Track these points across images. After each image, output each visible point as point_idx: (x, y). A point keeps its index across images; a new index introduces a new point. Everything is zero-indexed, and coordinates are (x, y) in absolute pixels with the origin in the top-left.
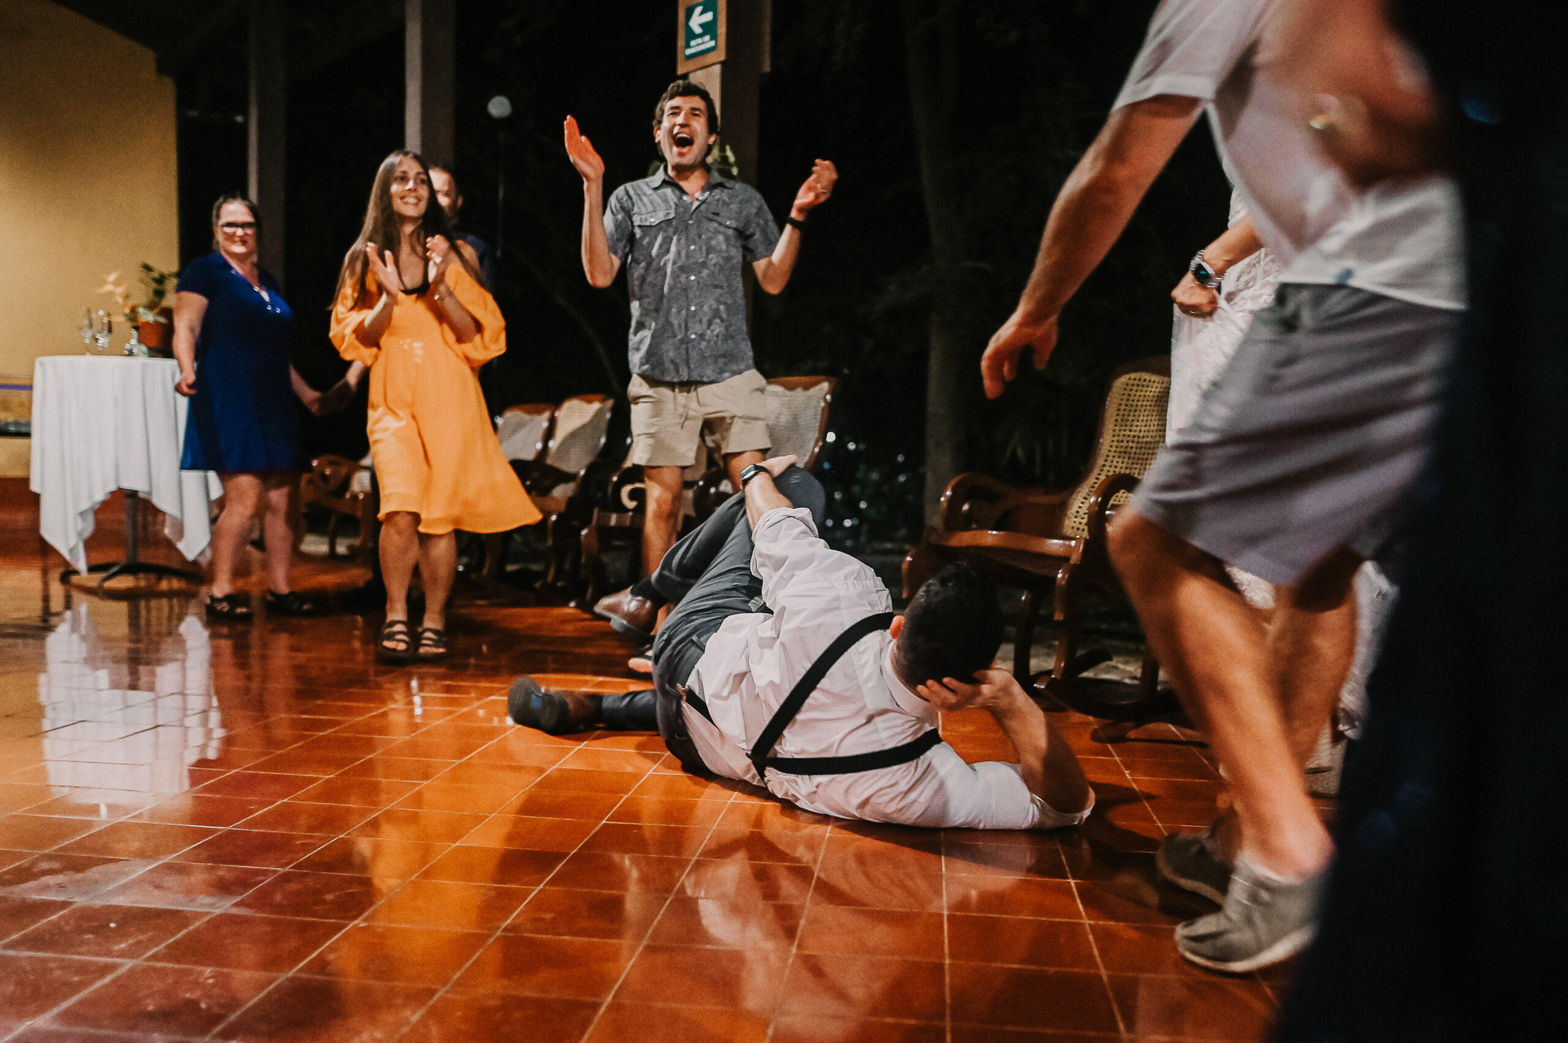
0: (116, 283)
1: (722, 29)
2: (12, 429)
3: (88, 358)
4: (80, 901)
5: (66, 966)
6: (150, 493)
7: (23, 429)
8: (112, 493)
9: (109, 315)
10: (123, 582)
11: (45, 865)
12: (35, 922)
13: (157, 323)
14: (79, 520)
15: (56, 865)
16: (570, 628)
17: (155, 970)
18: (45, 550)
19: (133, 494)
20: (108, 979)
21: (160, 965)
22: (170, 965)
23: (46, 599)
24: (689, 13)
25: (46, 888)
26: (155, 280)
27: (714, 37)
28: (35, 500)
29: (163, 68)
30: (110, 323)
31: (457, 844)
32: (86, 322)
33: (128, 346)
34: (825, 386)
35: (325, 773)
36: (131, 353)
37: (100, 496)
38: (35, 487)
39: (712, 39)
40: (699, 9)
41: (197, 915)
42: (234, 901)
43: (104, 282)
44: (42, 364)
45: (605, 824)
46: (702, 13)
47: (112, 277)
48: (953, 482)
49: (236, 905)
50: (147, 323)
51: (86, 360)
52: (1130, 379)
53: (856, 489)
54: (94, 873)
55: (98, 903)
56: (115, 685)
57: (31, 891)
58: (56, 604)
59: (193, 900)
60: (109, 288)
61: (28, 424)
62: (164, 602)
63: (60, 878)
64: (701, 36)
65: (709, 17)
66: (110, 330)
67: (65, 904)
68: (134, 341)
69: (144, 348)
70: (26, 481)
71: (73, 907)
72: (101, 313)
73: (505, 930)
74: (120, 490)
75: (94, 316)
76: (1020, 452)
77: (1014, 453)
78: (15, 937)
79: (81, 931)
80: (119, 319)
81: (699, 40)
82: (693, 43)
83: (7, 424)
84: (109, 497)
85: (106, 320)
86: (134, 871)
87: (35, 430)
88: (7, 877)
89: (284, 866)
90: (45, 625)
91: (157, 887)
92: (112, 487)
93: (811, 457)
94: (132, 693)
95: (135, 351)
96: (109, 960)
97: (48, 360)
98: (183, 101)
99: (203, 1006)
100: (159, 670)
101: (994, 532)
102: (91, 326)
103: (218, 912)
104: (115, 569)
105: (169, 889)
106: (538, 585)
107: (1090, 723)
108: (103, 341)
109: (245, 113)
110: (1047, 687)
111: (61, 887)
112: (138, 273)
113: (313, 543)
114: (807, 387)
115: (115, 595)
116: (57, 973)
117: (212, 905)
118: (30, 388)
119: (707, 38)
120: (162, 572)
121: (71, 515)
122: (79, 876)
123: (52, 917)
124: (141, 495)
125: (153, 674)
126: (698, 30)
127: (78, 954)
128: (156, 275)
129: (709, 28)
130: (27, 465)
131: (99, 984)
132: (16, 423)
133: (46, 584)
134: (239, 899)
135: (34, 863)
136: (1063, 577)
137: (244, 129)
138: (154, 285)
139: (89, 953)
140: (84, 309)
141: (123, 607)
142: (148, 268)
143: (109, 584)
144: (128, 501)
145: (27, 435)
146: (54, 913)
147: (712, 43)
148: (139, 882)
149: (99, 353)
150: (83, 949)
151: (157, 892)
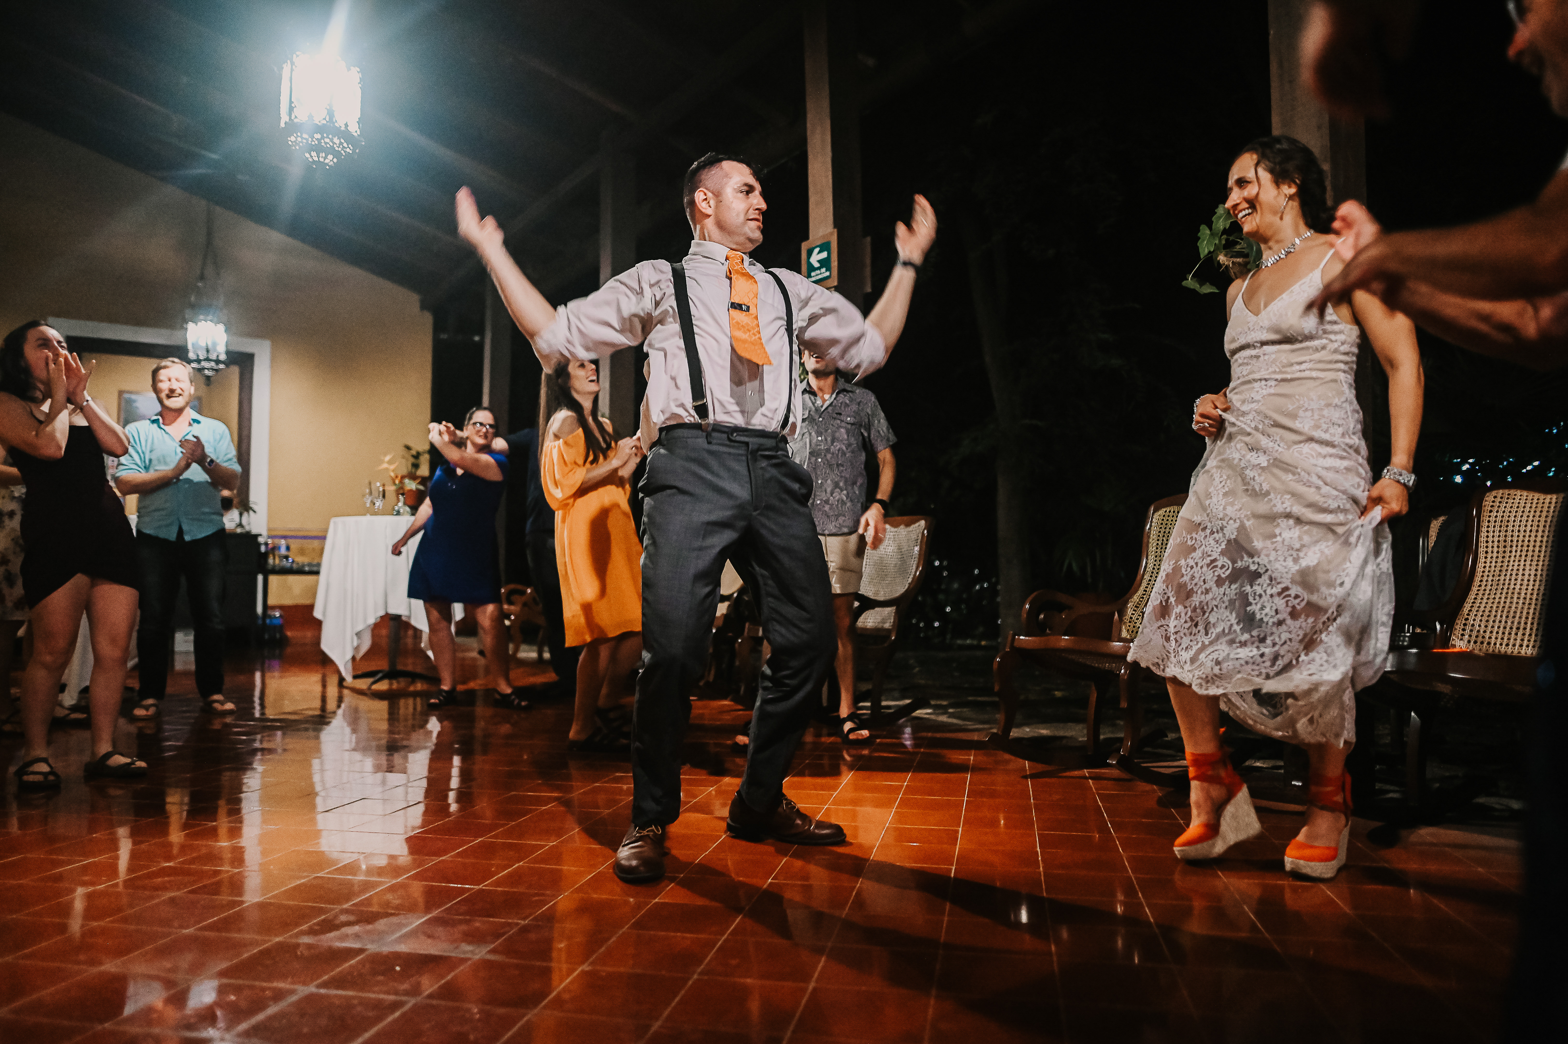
0: (390, 462)
1: (835, 264)
2: (307, 569)
3: (368, 517)
4: (372, 948)
5: (364, 1003)
6: (409, 617)
7: (315, 569)
8: (382, 617)
9: (384, 485)
10: (383, 686)
11: (343, 918)
12: (338, 966)
13: (418, 490)
14: (355, 638)
15: (352, 918)
16: (727, 717)
17: (432, 1006)
18: (325, 661)
19: (397, 618)
20: (397, 1014)
21: (434, 1002)
22: (443, 1003)
23: (324, 699)
24: (810, 253)
25: (345, 937)
26: (413, 456)
27: (828, 269)
28: (318, 624)
29: (424, 306)
30: (384, 491)
31: (656, 900)
32: (368, 491)
33: (396, 508)
34: (922, 523)
35: (548, 840)
36: (398, 513)
37: (372, 621)
38: (317, 614)
39: (826, 271)
40: (817, 250)
41: (463, 960)
42: (489, 949)
43: (382, 462)
44: (335, 523)
45: (771, 883)
46: (819, 252)
47: (387, 458)
48: (1030, 598)
49: (492, 951)
50: (411, 490)
51: (366, 520)
52: (1166, 511)
53: (941, 597)
54: (381, 924)
55: (386, 950)
56: (377, 769)
57: (333, 940)
58: (331, 705)
59: (457, 948)
60: (385, 465)
61: (319, 565)
62: (411, 701)
63: (357, 928)
64: (819, 268)
65: (824, 255)
66: (384, 496)
67: (361, 951)
68: (400, 504)
69: (408, 509)
70: (311, 607)
71: (367, 953)
72: (378, 484)
73: (700, 974)
74: (387, 614)
75: (373, 487)
76: (1075, 567)
77: (1070, 565)
78: (326, 977)
79: (375, 973)
80: (391, 489)
81: (818, 272)
82: (813, 274)
83: (303, 566)
84: (379, 620)
85: (381, 489)
86: (411, 924)
87: (324, 570)
88: (316, 928)
89: (524, 919)
90: (322, 719)
91: (429, 936)
92: (382, 613)
93: (913, 579)
94: (388, 774)
95: (401, 511)
96: (398, 998)
97: (339, 520)
98: (438, 328)
99: (472, 1037)
100: (411, 756)
101: (1066, 637)
102: (371, 493)
103: (477, 957)
104: (380, 675)
105: (439, 937)
106: (701, 684)
107: (1154, 791)
108: (379, 503)
109: (482, 334)
110: (1117, 762)
111: (357, 936)
112: (402, 451)
113: (525, 651)
114: (908, 525)
115: (379, 696)
116: (359, 1009)
117: (472, 952)
118: (324, 538)
119: (823, 270)
120: (413, 677)
121: (349, 634)
122: (370, 927)
123: (352, 962)
124: (404, 618)
125: (406, 758)
126: (817, 265)
127: (374, 992)
128: (414, 452)
129: (824, 263)
130: (314, 595)
131: (390, 1018)
132: (310, 565)
133: (324, 686)
134: (492, 946)
135: (336, 917)
136: (1125, 672)
137: (480, 346)
138: (412, 460)
139: (380, 992)
140: (367, 482)
141: (383, 705)
142: (408, 448)
143: (374, 687)
144: (392, 623)
145: (317, 573)
146: (353, 958)
147: (828, 274)
148: (413, 933)
149: (375, 514)
150: (376, 989)
151: (429, 941)
